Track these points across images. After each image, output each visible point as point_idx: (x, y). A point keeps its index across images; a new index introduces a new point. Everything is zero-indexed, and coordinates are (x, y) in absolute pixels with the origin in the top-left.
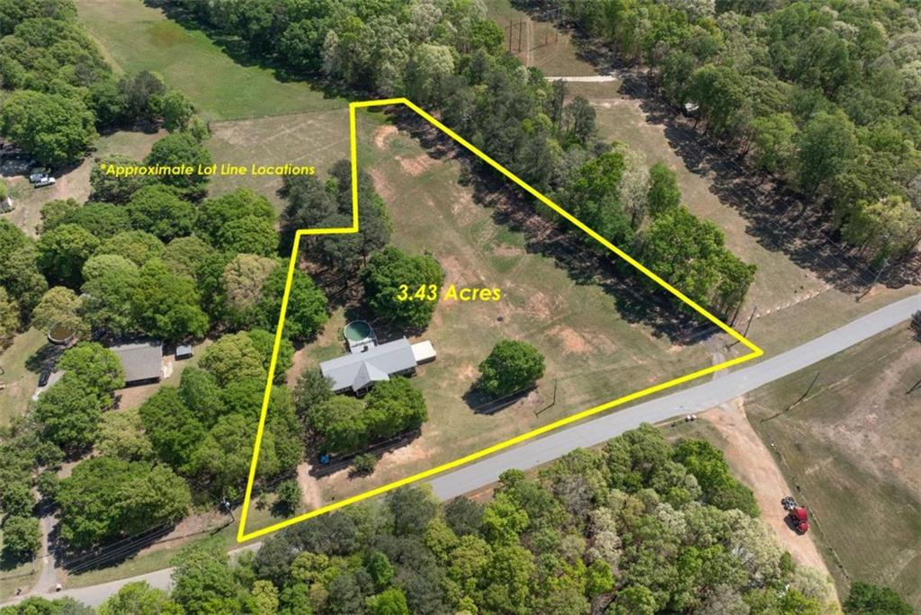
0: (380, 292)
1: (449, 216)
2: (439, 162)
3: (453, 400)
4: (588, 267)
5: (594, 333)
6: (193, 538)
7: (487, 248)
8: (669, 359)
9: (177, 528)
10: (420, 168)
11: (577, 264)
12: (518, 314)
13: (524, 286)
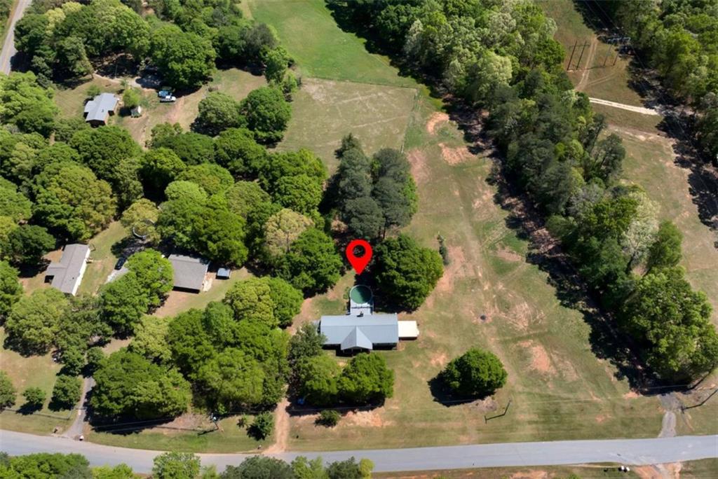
0: (386, 271)
1: (469, 210)
2: (475, 157)
3: (420, 382)
4: (576, 291)
5: (563, 357)
6: (185, 432)
7: (493, 247)
8: (623, 404)
9: (176, 419)
10: (457, 159)
11: (567, 284)
12: (499, 318)
13: (514, 292)
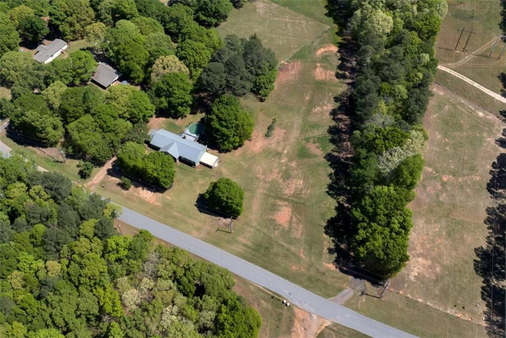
1: (308, 112)
2: (337, 80)
5: (300, 221)
7: (307, 140)
9: (48, 148)
10: (324, 77)
12: (277, 181)
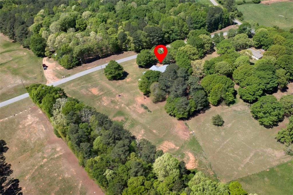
3: (131, 73)
5: (87, 94)
7: (127, 119)
12: (114, 98)
13: (111, 107)
